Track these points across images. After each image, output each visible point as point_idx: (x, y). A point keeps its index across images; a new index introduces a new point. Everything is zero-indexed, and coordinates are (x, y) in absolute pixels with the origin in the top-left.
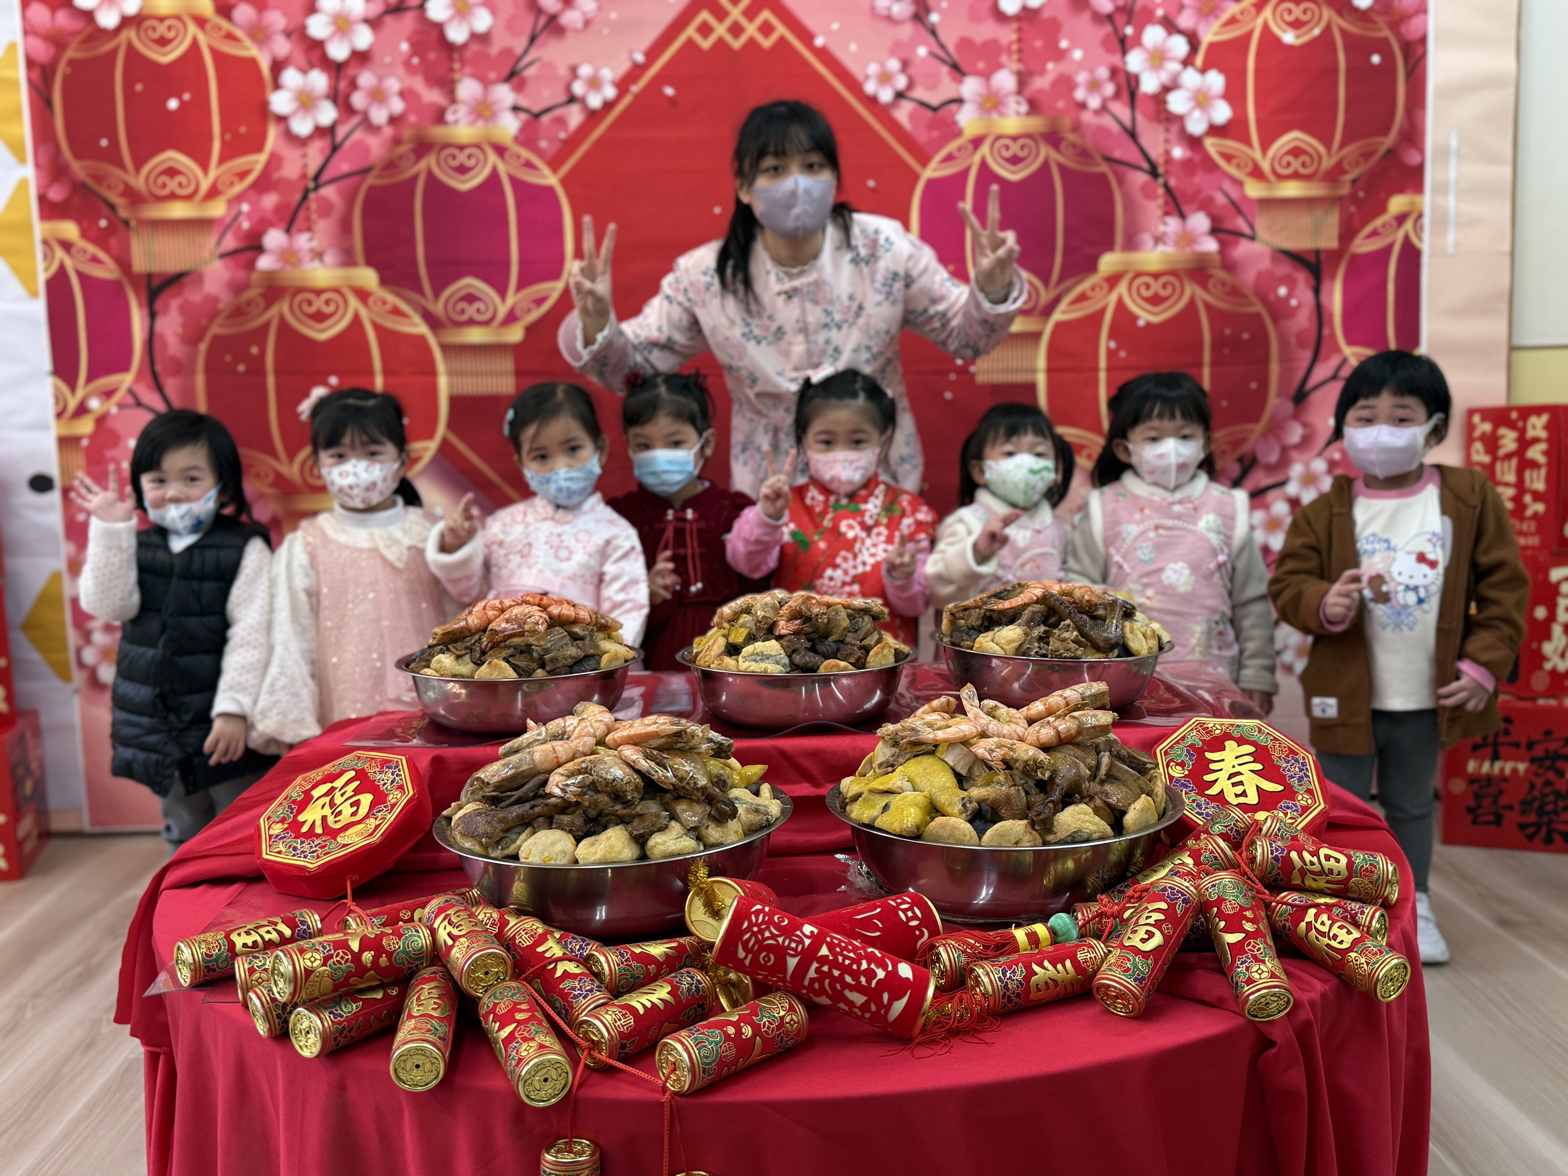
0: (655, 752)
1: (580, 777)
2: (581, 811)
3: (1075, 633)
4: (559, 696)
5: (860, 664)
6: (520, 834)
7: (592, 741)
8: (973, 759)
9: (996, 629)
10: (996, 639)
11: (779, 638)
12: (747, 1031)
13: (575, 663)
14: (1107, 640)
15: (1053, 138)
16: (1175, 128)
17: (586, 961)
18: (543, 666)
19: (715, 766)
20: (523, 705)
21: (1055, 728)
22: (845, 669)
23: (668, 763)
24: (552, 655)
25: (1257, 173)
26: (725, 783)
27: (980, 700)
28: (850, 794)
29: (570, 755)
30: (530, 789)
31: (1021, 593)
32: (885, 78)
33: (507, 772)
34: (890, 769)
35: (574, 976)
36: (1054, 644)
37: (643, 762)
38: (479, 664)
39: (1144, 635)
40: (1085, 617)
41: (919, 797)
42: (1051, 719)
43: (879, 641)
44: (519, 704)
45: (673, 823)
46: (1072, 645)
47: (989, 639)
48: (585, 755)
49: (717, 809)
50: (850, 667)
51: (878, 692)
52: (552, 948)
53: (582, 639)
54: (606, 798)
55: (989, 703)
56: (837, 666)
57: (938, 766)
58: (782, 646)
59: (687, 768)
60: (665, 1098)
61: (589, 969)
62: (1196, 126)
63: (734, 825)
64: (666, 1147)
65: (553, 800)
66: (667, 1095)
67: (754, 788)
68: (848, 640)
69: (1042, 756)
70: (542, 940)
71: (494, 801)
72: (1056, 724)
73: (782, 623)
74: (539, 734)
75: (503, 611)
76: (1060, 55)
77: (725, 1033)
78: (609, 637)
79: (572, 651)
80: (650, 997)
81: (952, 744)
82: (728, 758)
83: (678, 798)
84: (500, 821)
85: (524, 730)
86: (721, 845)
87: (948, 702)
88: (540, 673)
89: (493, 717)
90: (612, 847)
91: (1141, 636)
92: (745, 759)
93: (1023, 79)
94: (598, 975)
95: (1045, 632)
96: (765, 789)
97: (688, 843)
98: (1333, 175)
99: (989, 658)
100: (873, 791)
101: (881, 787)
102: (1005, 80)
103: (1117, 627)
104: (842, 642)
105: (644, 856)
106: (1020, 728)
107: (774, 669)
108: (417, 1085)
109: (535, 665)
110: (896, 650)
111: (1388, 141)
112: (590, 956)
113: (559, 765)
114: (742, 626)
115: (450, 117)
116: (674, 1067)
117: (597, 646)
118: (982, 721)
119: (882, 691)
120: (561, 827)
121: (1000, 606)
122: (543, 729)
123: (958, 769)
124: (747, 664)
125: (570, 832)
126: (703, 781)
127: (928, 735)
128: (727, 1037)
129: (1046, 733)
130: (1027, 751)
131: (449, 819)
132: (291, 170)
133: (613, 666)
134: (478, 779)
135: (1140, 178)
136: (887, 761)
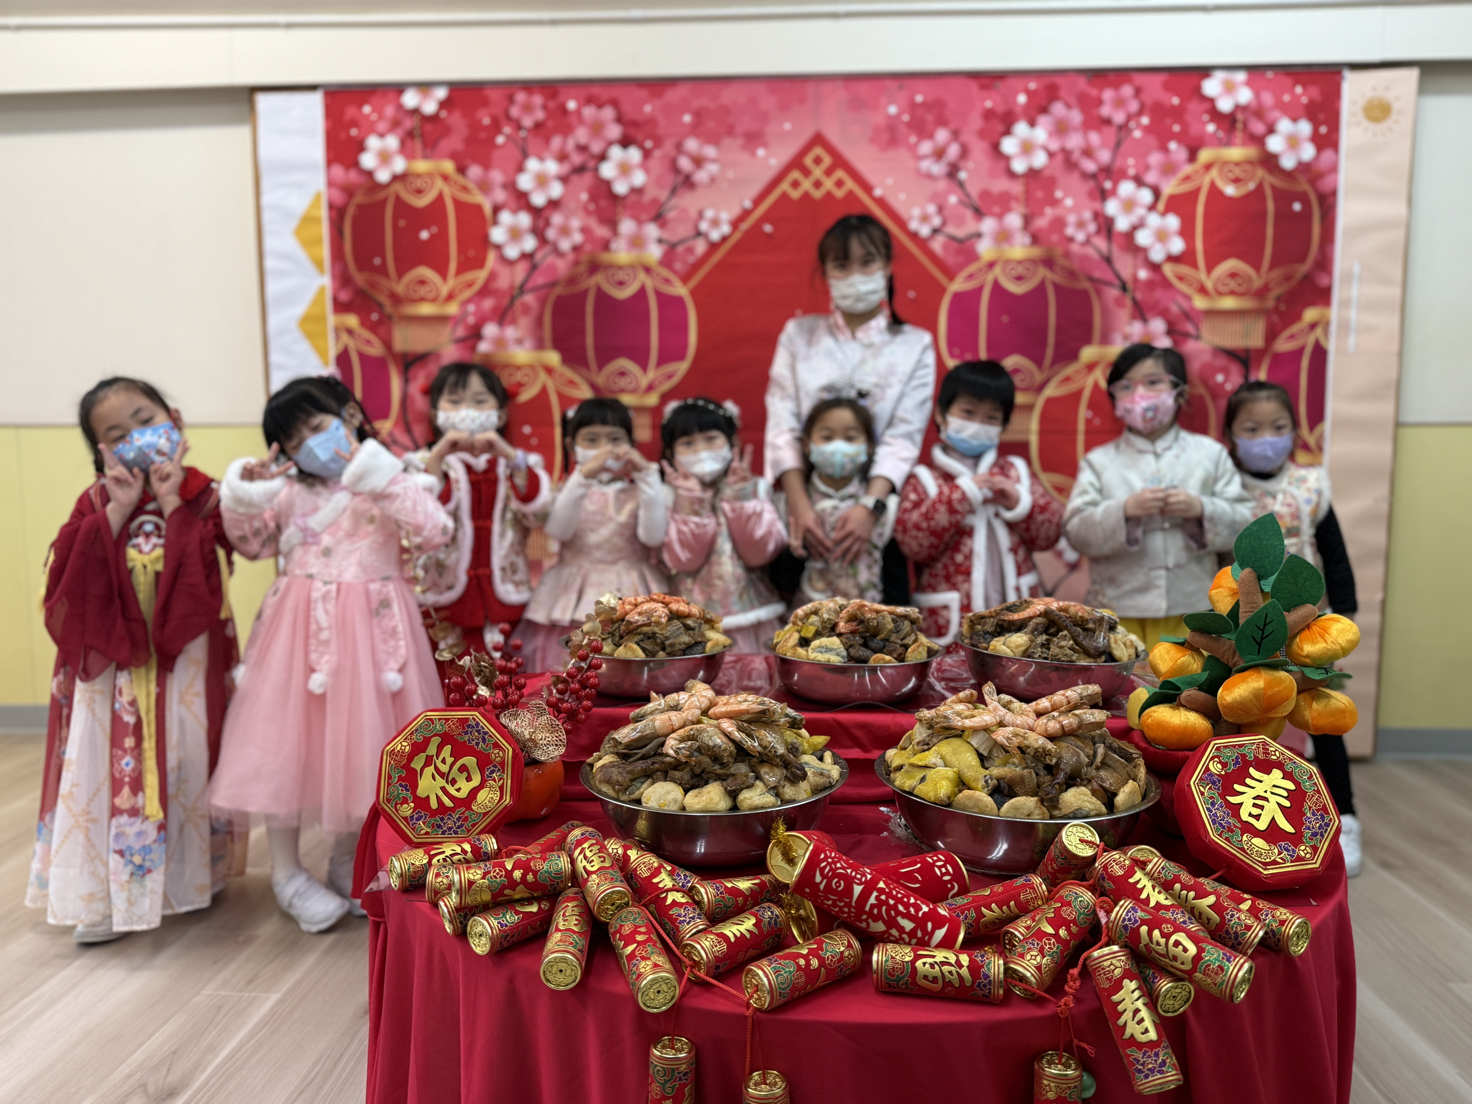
0: (745, 725)
1: (689, 743)
2: (688, 769)
3: (1071, 642)
4: (674, 673)
5: (901, 658)
6: (643, 783)
7: (698, 712)
8: (992, 743)
9: (1007, 635)
10: (1007, 643)
11: (839, 635)
12: (815, 963)
13: (687, 648)
14: (1096, 649)
15: (1048, 262)
16: (1141, 257)
17: (690, 892)
18: (663, 649)
19: (790, 736)
20: (649, 677)
21: (1060, 722)
22: (889, 662)
23: (756, 734)
24: (670, 641)
25: (1203, 290)
26: (797, 749)
27: (998, 694)
28: (894, 765)
29: (682, 723)
30: (651, 749)
31: (1027, 607)
32: (925, 218)
33: (635, 735)
34: (926, 747)
35: (681, 905)
36: (1054, 650)
37: (737, 734)
38: (618, 645)
39: (1125, 644)
40: (1079, 629)
41: (950, 772)
42: (1056, 714)
43: (915, 641)
44: (646, 676)
45: (758, 783)
46: (1069, 652)
47: (1002, 642)
48: (693, 723)
49: (792, 773)
50: (894, 660)
51: (914, 679)
52: (664, 880)
53: (693, 629)
54: (708, 760)
55: (1006, 697)
56: (884, 659)
57: (965, 747)
58: (842, 642)
59: (770, 739)
60: (749, 1013)
61: (692, 898)
62: (1157, 255)
63: (804, 785)
64: (748, 1050)
65: (668, 759)
66: (751, 1009)
67: (819, 753)
68: (892, 639)
69: (1050, 746)
70: (657, 872)
71: (624, 757)
72: (1061, 719)
73: (842, 624)
74: (659, 705)
75: (636, 605)
76: (1055, 203)
77: (797, 964)
78: (713, 628)
79: (686, 639)
80: (738, 927)
81: (975, 730)
82: (800, 729)
83: (762, 762)
84: (629, 773)
85: (647, 700)
86: (794, 801)
87: (972, 694)
88: (662, 655)
89: (627, 685)
90: (711, 799)
91: (1122, 645)
92: (814, 729)
93: (1027, 220)
94: (698, 903)
95: (1047, 640)
96: (828, 755)
97: (769, 799)
98: (1261, 293)
99: (1000, 658)
100: (912, 765)
101: (920, 763)
102: (1014, 220)
103: (1104, 638)
104: (887, 640)
105: (735, 808)
106: (1030, 720)
107: (835, 660)
108: (558, 985)
109: (658, 648)
110: (928, 648)
111: (1304, 268)
112: (693, 888)
113: (674, 731)
114: (811, 624)
115: (614, 246)
116: (757, 988)
117: (703, 635)
118: (1000, 713)
119: (917, 678)
120: (673, 780)
121: (1011, 618)
122: (663, 701)
123: (981, 751)
124: (815, 654)
125: (680, 784)
126: (781, 750)
127: (958, 722)
128: (799, 966)
129: (1053, 726)
130: (1037, 740)
131: (592, 766)
132: (503, 282)
133: (714, 652)
134: (614, 739)
135: (1113, 293)
136: (924, 741)
